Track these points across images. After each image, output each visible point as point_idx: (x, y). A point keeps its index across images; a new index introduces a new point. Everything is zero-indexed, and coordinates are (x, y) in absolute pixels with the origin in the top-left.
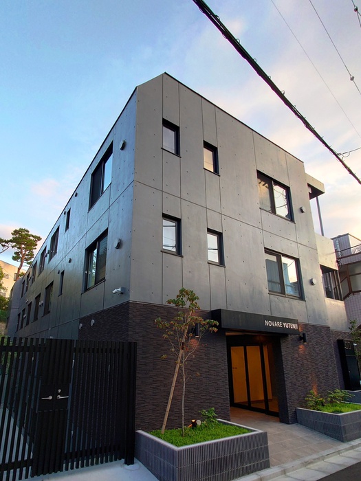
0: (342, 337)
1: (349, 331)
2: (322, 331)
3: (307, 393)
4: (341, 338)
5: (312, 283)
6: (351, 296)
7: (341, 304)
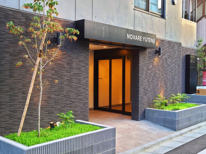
0: (190, 52)
1: (196, 48)
3: (156, 96)
4: (189, 54)
5: (173, 3)
6: (203, 19)
7: (194, 24)
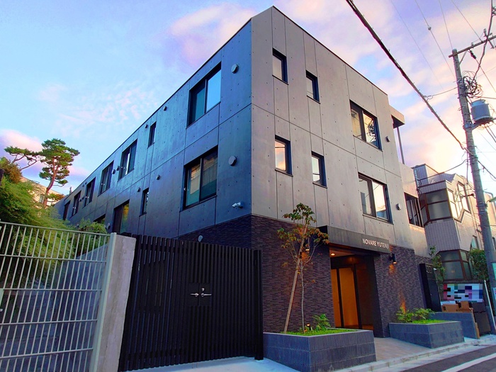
0: (424, 261)
1: (429, 256)
2: (408, 252)
3: (398, 309)
5: (398, 208)
6: (429, 224)
7: (422, 230)
